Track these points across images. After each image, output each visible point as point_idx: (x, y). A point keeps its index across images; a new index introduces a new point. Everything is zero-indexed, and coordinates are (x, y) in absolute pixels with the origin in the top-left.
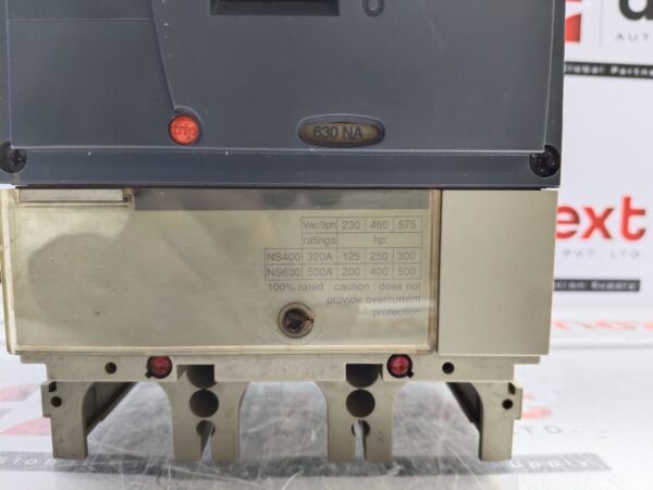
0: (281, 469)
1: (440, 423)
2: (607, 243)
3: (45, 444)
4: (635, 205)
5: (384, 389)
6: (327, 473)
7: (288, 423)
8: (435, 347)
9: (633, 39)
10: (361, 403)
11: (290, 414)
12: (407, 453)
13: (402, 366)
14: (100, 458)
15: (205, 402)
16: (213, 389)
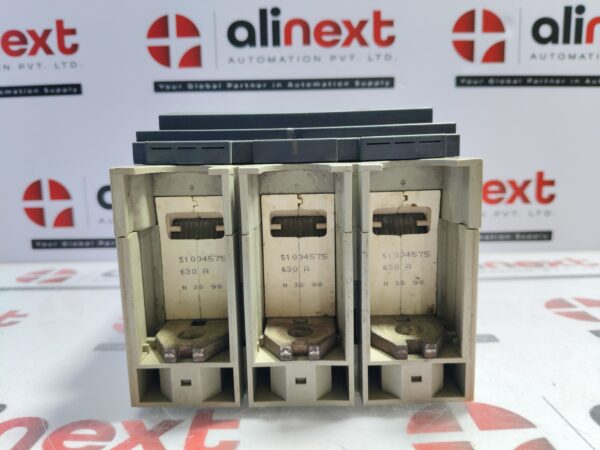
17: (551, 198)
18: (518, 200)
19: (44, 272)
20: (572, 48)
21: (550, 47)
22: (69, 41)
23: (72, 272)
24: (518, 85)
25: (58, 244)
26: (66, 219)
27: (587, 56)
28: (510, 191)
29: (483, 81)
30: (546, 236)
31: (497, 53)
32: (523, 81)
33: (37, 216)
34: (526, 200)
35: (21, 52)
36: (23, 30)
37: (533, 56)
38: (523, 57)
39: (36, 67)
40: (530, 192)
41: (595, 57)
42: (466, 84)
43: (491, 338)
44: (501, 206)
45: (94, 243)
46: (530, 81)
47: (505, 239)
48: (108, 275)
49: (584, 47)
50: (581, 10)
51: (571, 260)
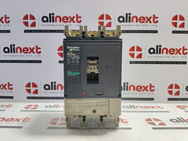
0: (93, 129)
1: (113, 123)
2: (147, 92)
3: (65, 126)
4: (152, 85)
5: (104, 118)
6: (98, 129)
8: (109, 114)
9: (151, 57)
10: (102, 120)
11: (94, 122)
12: (108, 127)
13: (106, 116)
14: (72, 128)
15: (84, 120)
16: (85, 118)
17: (154, 90)
18: (145, 91)
19: (31, 106)
20: (158, 55)
21: (153, 55)
22: (39, 50)
23: (38, 106)
25: (33, 98)
26: (36, 92)
27: (162, 57)
28: (143, 88)
29: (136, 62)
30: (152, 99)
31: (140, 56)
32: (146, 63)
33: (29, 91)
34: (147, 91)
35: (27, 53)
36: (28, 47)
37: (149, 57)
38: (146, 56)
39: (30, 56)
40: (148, 89)
41: (164, 57)
42: (132, 63)
43: (130, 129)
44: (141, 92)
45: (42, 98)
46: (148, 62)
47: (142, 100)
48: (46, 107)
49: (161, 55)
50: (160, 46)
51: (157, 106)
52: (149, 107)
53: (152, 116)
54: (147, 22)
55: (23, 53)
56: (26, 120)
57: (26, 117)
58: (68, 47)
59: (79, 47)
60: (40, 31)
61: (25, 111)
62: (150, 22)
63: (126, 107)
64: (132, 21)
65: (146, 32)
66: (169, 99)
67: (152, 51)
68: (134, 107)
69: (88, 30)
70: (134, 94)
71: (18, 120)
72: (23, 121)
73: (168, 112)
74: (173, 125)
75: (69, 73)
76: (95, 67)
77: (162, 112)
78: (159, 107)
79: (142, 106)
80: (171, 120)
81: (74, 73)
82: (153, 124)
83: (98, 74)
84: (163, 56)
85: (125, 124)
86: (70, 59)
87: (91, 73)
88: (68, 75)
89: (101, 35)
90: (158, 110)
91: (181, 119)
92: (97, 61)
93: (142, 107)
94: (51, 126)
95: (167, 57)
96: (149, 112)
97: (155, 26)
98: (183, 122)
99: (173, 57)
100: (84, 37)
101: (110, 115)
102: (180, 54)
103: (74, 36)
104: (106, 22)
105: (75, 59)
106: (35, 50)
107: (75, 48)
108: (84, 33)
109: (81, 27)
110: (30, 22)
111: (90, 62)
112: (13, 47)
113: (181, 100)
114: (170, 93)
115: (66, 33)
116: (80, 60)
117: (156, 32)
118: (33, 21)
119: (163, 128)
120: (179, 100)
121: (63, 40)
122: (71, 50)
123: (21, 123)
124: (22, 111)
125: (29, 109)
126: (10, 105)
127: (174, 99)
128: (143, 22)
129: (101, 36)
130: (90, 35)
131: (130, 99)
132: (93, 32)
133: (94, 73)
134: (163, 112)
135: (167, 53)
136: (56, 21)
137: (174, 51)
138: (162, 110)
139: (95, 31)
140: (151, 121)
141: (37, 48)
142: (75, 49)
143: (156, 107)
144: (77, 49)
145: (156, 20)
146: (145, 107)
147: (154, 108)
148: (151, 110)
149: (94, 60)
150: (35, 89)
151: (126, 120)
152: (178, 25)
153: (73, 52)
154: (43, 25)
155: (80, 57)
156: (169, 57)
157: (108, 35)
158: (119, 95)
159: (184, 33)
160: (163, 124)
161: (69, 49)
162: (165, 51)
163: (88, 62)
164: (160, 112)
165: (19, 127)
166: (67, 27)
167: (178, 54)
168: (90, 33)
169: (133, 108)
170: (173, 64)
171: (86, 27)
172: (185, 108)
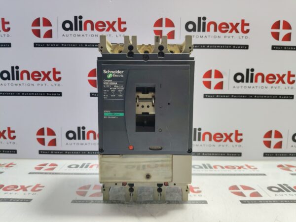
0: (146, 202)
1: (177, 194)
2: (231, 143)
3: (101, 198)
4: (239, 132)
5: (163, 188)
6: (154, 203)
7: (146, 194)
8: (172, 181)
9: (238, 88)
10: (160, 190)
11: (147, 191)
12: (169, 200)
13: (167, 184)
14: (111, 201)
15: (131, 190)
16: (133, 187)
17: (241, 140)
18: (228, 141)
19: (45, 165)
20: (249, 84)
21: (241, 84)
22: (57, 76)
23: (56, 165)
24: (228, 98)
25: (49, 152)
26: (53, 143)
28: (225, 137)
29: (215, 96)
30: (239, 155)
31: (220, 86)
32: (230, 96)
33: (42, 141)
34: (231, 141)
35: (38, 80)
36: (40, 71)
37: (234, 87)
38: (230, 87)
39: (44, 85)
40: (233, 138)
41: (258, 88)
42: (207, 97)
43: (205, 202)
44: (221, 143)
45: (64, 153)
46: (232, 96)
47: (223, 156)
48: (70, 167)
49: (254, 84)
50: (253, 70)
51: (247, 166)
52: (233, 168)
53: (239, 181)
54: (231, 32)
55: (31, 81)
56: (37, 189)
57: (39, 183)
58: (104, 71)
59: (122, 72)
60: (60, 45)
61: (36, 173)
62: (237, 32)
63: (198, 167)
64: (209, 30)
65: (230, 47)
66: (265, 155)
67: (240, 78)
68: (211, 167)
69: (139, 43)
70: (210, 146)
71: (24, 189)
72: (33, 190)
73: (264, 175)
74: (273, 196)
75: (107, 114)
76: (150, 104)
77: (254, 175)
78: (249, 167)
79: (224, 166)
80: (270, 188)
81: (115, 114)
82: (241, 194)
83: (153, 116)
84: (256, 87)
85: (197, 194)
86: (108, 91)
87: (143, 113)
88: (105, 117)
89: (159, 51)
90: (248, 171)
91: (285, 186)
92: (152, 94)
93: (222, 168)
94: (77, 199)
95: (262, 87)
96: (234, 175)
97: (244, 38)
98: (288, 191)
99: (272, 87)
100: (131, 54)
101: (174, 182)
102: (283, 82)
103: (116, 52)
104: (166, 31)
105: (117, 90)
106: (51, 76)
107: (116, 72)
108: (131, 48)
109: (127, 38)
110: (44, 30)
111: (141, 95)
112: (15, 70)
113: (284, 156)
114: (268, 144)
115: (102, 48)
116: (124, 92)
117: (246, 47)
118: (48, 28)
119: (258, 202)
120: (281, 156)
121: (97, 59)
122: (110, 76)
123: (29, 194)
124: (30, 173)
125: (42, 171)
126: (11, 164)
127: (274, 155)
128: (226, 31)
129: (159, 53)
130: (141, 52)
131: (203, 154)
132: (148, 46)
133: (148, 113)
134: (257, 175)
135: (263, 81)
136: (85, 29)
137: (274, 78)
138: (255, 172)
139: (150, 45)
140: (238, 189)
141: (55, 72)
142: (116, 74)
143: (245, 167)
144: (119, 74)
145: (246, 28)
146: (227, 167)
147: (242, 169)
148: (237, 171)
149: (148, 93)
150: (52, 137)
151: (198, 188)
152: (281, 37)
153: (113, 79)
154: (63, 35)
155: (125, 87)
156: (266, 88)
157: (172, 52)
158: (189, 150)
159: (291, 50)
160: (256, 194)
161: (106, 74)
162: (260, 78)
163: (138, 96)
164: (252, 175)
165: (26, 199)
166: (103, 38)
167: (280, 82)
168: (142, 48)
169: (209, 169)
170: (273, 98)
171: (134, 38)
172: (292, 169)
